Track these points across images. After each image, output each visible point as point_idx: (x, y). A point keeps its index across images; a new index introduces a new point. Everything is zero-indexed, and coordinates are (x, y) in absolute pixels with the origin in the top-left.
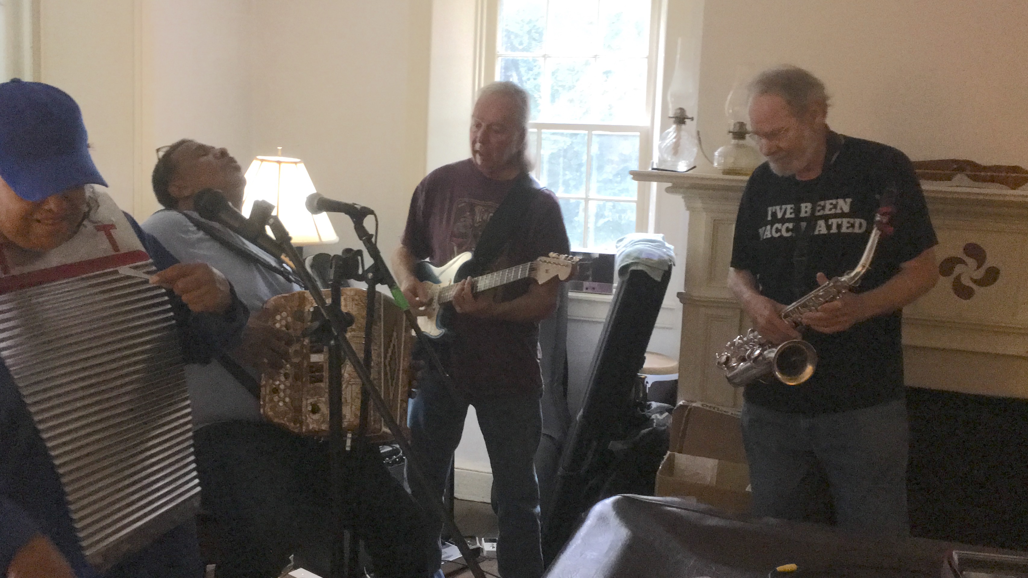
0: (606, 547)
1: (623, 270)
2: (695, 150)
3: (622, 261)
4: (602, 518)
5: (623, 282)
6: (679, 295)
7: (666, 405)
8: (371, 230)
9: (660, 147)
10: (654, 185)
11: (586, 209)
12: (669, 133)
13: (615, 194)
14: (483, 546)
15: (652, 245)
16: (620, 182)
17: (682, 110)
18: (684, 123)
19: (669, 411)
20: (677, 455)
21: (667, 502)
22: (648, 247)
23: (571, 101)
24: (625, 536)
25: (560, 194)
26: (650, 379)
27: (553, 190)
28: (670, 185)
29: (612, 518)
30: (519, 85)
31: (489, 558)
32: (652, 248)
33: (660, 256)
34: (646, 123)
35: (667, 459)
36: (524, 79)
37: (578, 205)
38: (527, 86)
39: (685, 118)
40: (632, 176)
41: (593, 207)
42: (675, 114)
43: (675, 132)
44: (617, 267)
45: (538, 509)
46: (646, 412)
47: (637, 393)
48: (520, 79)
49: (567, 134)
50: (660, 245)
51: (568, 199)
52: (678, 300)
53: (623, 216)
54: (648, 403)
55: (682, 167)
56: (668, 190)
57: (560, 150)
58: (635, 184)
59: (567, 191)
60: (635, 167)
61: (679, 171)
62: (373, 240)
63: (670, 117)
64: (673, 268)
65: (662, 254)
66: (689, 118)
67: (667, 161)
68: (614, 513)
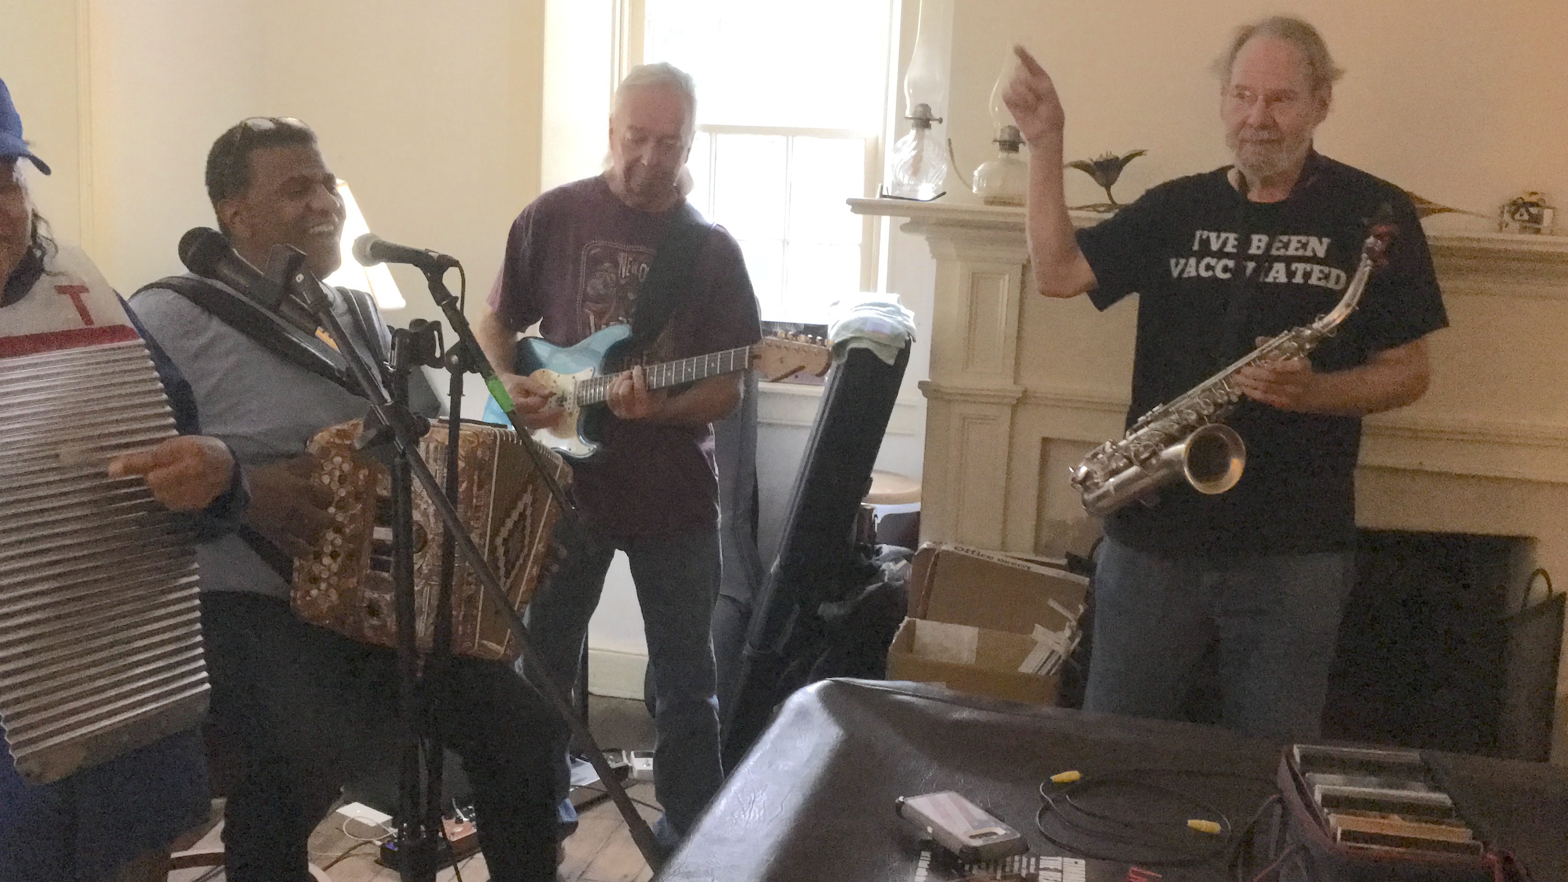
0: (806, 756)
1: (839, 348)
2: (945, 167)
3: (837, 334)
4: (803, 713)
5: (839, 367)
6: (922, 385)
7: (903, 549)
8: (454, 290)
9: (893, 163)
10: (885, 220)
12: (906, 141)
14: (633, 764)
15: (881, 311)
17: (926, 108)
18: (929, 126)
19: (908, 558)
20: (918, 621)
21: (899, 688)
22: (876, 313)
24: (834, 738)
26: (881, 511)
28: (907, 220)
29: (817, 712)
31: (641, 779)
32: (881, 315)
33: (892, 326)
35: (904, 629)
39: (929, 120)
40: (851, 207)
42: (915, 112)
43: (914, 140)
44: (831, 342)
45: (715, 699)
46: (875, 561)
47: (861, 531)
50: (893, 311)
52: (920, 392)
54: (878, 546)
55: (926, 192)
56: (905, 228)
58: (857, 219)
60: (856, 193)
61: (919, 198)
62: (458, 305)
63: (907, 118)
64: (913, 346)
65: (896, 324)
66: (937, 120)
67: (903, 185)
68: (819, 705)
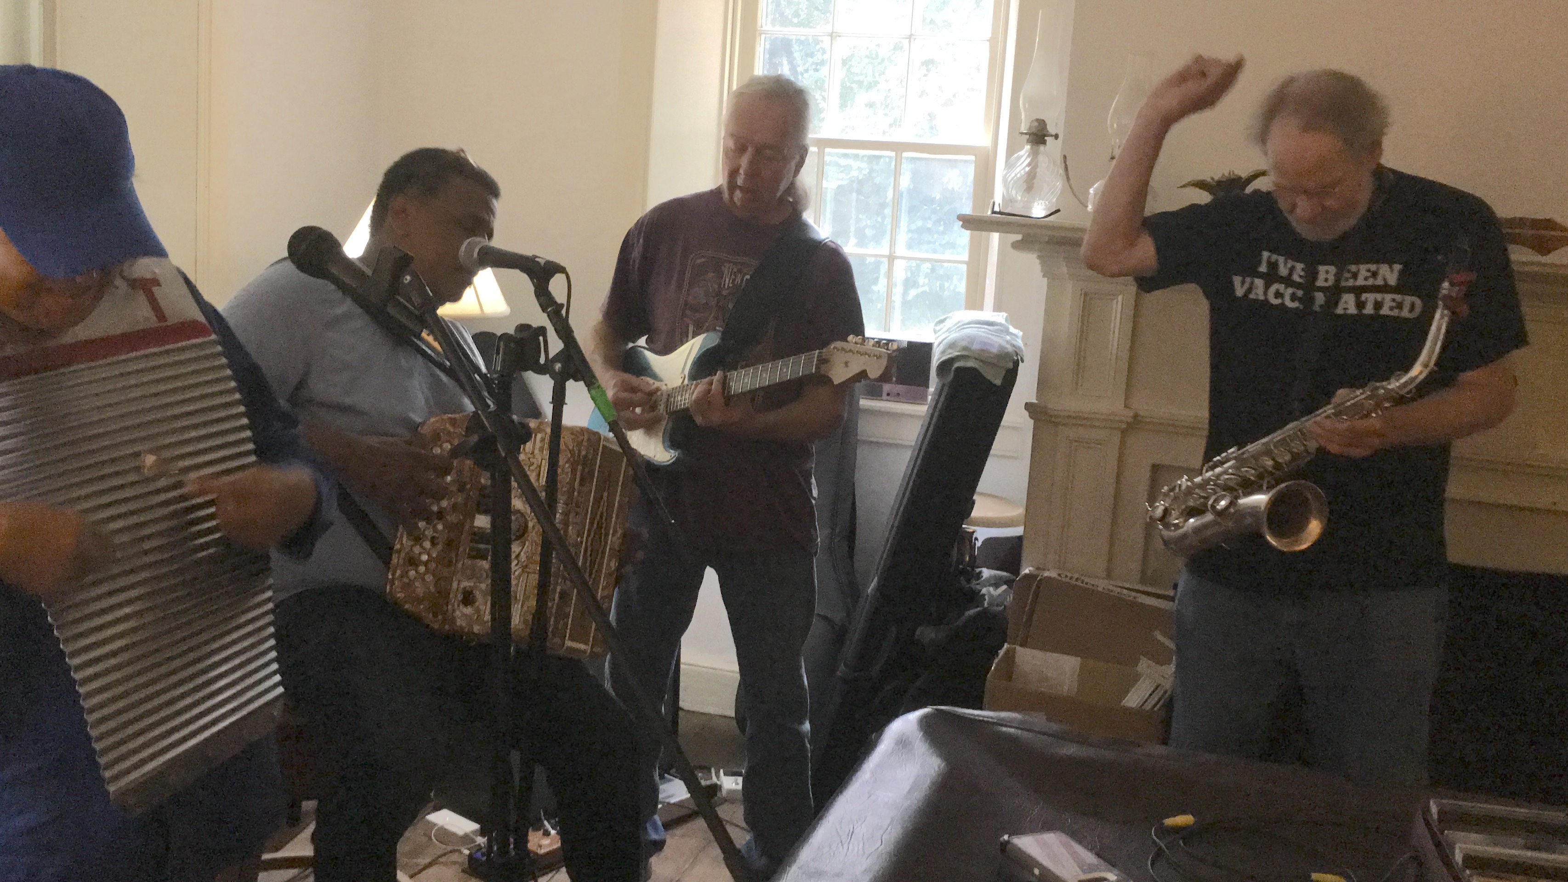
0: (907, 787)
1: (944, 367)
2: (1059, 185)
3: (943, 352)
4: (903, 743)
5: (943, 385)
6: (1028, 406)
7: (1004, 574)
8: (560, 297)
9: (1005, 179)
10: (995, 237)
11: (889, 274)
12: (1019, 158)
13: (935, 251)
14: (722, 782)
15: (990, 330)
16: (944, 233)
17: (1042, 123)
18: (1044, 142)
19: (1008, 582)
20: (1018, 648)
21: (1003, 719)
22: (983, 332)
23: (871, 105)
24: (937, 769)
25: (850, 249)
26: (982, 534)
27: (839, 242)
28: (1019, 237)
29: (918, 741)
30: (792, 79)
31: (730, 799)
32: (988, 334)
33: (1001, 346)
34: (984, 140)
35: (1003, 657)
36: (800, 69)
37: (877, 265)
38: (804, 81)
39: (1045, 135)
40: (961, 223)
41: (900, 270)
42: (1030, 128)
43: (1029, 156)
44: (935, 362)
45: (807, 726)
46: (974, 584)
47: (961, 554)
48: (793, 68)
49: (863, 156)
50: (1002, 331)
51: (862, 257)
52: (1026, 413)
53: (947, 285)
54: (978, 570)
55: (1038, 210)
56: (1016, 245)
57: (853, 181)
58: (964, 237)
59: (861, 243)
60: (967, 210)
61: (1034, 216)
62: (564, 312)
63: (1022, 133)
64: (1021, 366)
65: (1004, 344)
66: (1052, 136)
67: (1016, 201)
68: (920, 734)
